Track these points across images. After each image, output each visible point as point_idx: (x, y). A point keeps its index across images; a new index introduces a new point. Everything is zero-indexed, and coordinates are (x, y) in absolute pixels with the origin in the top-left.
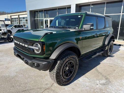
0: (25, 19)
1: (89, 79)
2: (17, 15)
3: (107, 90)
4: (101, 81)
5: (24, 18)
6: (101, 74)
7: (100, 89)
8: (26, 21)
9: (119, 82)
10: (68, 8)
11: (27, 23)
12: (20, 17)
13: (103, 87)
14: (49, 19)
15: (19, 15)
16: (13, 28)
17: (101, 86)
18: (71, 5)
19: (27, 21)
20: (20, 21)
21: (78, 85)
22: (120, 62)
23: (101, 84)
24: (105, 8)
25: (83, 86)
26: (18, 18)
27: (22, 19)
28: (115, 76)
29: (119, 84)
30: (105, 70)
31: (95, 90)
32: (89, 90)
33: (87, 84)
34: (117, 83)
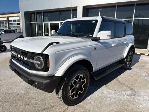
0: (17, 23)
1: (113, 91)
2: (6, 17)
3: (136, 101)
4: (127, 93)
5: (15, 21)
6: (124, 84)
7: (129, 100)
8: (18, 25)
9: (145, 92)
10: (73, 10)
11: (19, 27)
12: (9, 19)
13: (131, 98)
14: (49, 23)
15: (8, 17)
16: (2, 33)
17: (128, 97)
18: (77, 7)
19: (20, 25)
20: (10, 25)
21: (104, 98)
22: (139, 71)
23: (128, 95)
24: (116, 12)
25: (110, 99)
26: (6, 21)
27: (13, 23)
28: (139, 86)
29: (146, 94)
30: (127, 80)
31: (123, 102)
32: (118, 102)
33: (114, 96)
34: (143, 93)
